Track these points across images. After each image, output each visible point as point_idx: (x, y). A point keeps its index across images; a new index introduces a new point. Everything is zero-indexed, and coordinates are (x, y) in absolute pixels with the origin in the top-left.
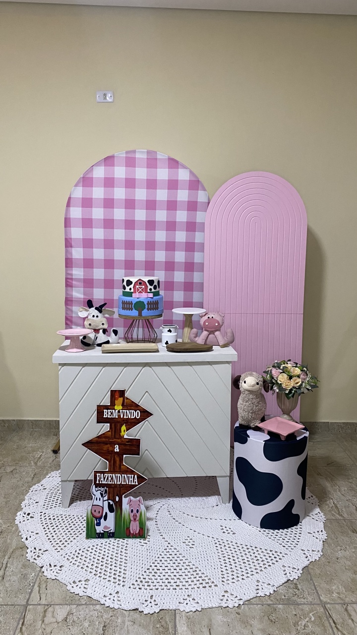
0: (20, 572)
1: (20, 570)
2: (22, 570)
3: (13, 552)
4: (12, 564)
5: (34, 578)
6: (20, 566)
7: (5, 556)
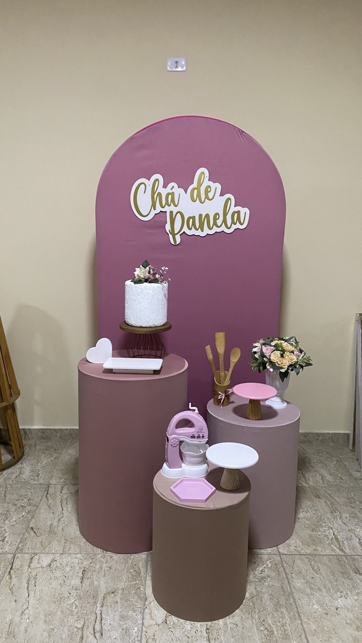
0: (120, 625)
1: (119, 623)
2: (121, 623)
3: (104, 598)
4: (108, 615)
5: (138, 634)
6: (117, 618)
7: (96, 603)
